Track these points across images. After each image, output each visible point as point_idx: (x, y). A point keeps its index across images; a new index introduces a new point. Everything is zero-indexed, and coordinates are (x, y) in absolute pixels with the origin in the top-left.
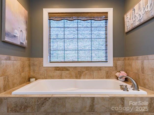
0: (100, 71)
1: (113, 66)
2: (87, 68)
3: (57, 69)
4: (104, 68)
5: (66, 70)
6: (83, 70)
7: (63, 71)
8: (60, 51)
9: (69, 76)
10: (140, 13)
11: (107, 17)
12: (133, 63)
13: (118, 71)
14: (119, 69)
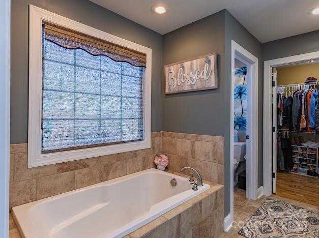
0: (135, 159)
1: (150, 147)
2: (119, 156)
3: (64, 167)
4: (140, 152)
5: (83, 165)
6: (113, 162)
7: (76, 171)
8: (67, 122)
9: (89, 178)
10: (192, 75)
11: (145, 63)
12: (178, 143)
13: (155, 154)
14: (157, 150)
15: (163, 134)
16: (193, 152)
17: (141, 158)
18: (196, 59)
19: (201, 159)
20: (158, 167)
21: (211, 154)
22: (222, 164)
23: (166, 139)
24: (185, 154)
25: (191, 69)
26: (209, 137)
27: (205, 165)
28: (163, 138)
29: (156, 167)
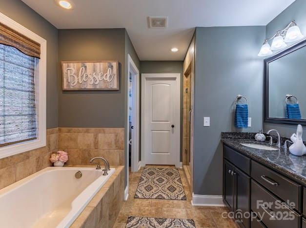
1: (45, 145)
10: (95, 76)
11: (39, 54)
12: (79, 137)
13: (51, 152)
14: (52, 148)
15: (60, 130)
16: (96, 144)
17: (35, 158)
18: (99, 62)
19: (104, 148)
20: (55, 164)
21: (113, 143)
22: (123, 149)
23: (63, 135)
24: (88, 147)
25: (94, 71)
26: (112, 130)
27: (108, 153)
28: (59, 135)
29: (52, 165)
